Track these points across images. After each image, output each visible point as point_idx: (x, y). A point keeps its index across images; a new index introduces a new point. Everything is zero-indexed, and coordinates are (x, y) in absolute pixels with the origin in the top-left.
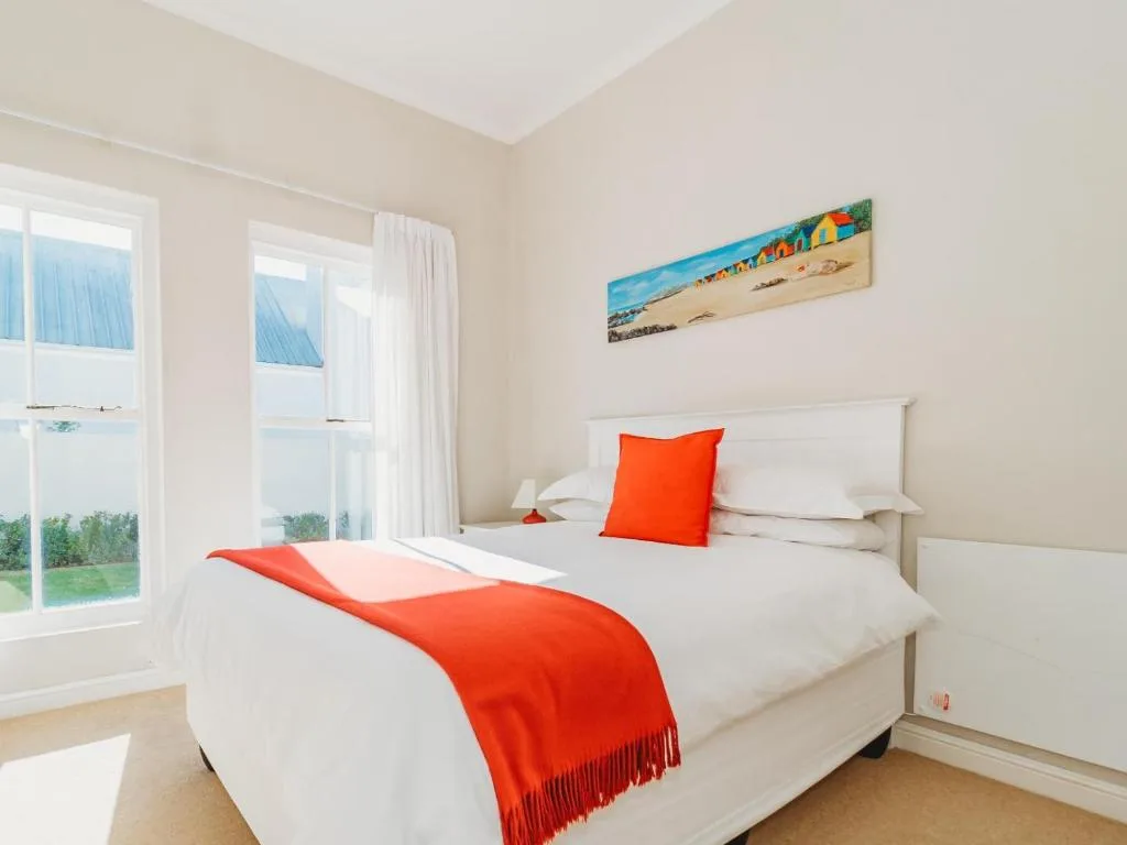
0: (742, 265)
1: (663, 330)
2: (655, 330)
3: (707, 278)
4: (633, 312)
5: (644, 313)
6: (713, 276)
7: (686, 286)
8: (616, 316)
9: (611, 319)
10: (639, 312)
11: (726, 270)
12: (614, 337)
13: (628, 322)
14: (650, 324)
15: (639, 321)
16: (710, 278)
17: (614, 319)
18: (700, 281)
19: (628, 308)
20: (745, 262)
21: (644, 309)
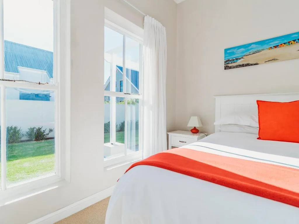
0: (293, 42)
1: (252, 65)
2: (248, 65)
3: (274, 47)
4: (237, 59)
5: (242, 59)
6: (278, 46)
7: (263, 50)
8: (229, 60)
9: (225, 62)
10: (240, 59)
11: (285, 44)
12: (226, 68)
13: (234, 62)
14: (246, 63)
15: (239, 62)
16: (275, 47)
17: (227, 62)
18: (271, 48)
19: (234, 58)
20: (294, 41)
21: (242, 58)
